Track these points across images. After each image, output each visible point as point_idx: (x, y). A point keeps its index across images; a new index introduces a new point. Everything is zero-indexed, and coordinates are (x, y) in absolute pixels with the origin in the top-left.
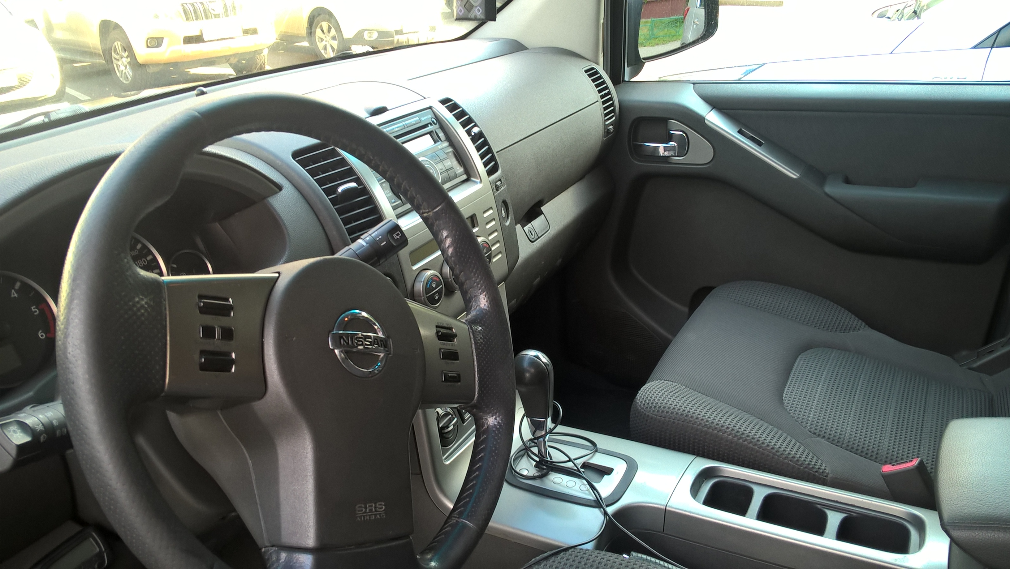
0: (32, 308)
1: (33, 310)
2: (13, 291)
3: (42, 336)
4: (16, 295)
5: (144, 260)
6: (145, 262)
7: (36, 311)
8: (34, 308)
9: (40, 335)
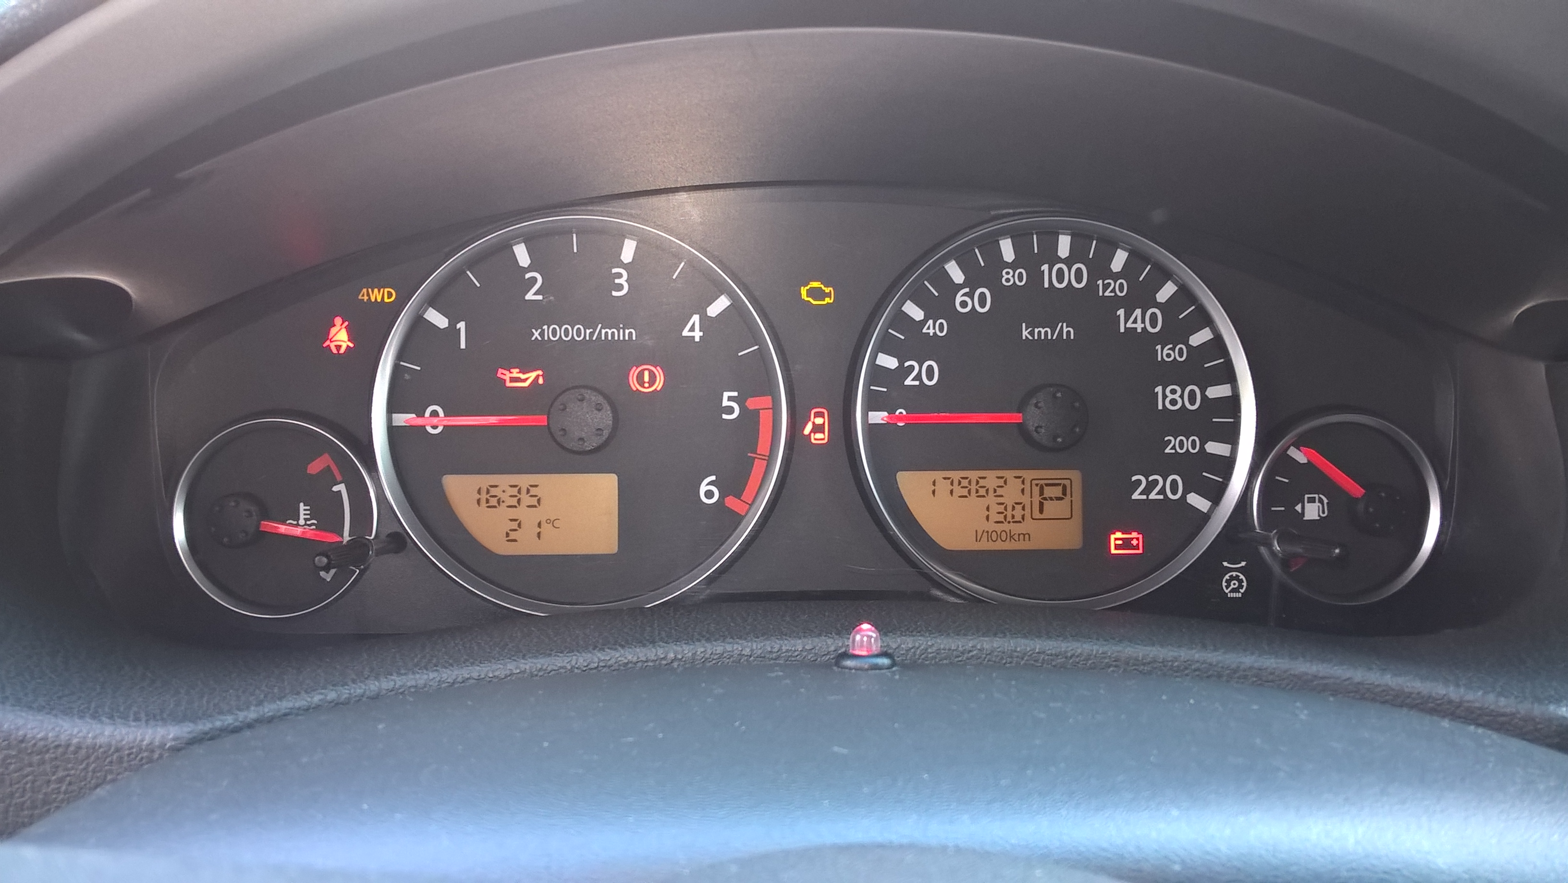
0: (726, 395)
1: (725, 403)
2: (696, 318)
3: (710, 494)
4: (697, 335)
5: (1192, 392)
6: (1192, 400)
7: (730, 410)
8: (730, 399)
9: (703, 488)
